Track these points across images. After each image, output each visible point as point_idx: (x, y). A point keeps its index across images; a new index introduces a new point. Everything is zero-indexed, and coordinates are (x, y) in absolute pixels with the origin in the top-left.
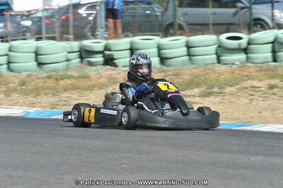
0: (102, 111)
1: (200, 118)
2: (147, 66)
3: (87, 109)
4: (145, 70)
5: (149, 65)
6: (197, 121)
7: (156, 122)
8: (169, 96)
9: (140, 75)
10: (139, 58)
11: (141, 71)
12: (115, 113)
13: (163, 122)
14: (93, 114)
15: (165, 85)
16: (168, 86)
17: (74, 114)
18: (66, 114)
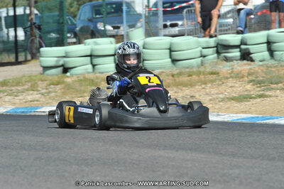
0: (80, 109)
1: (180, 115)
2: (135, 57)
3: (67, 108)
4: (133, 62)
5: (138, 56)
6: (176, 118)
7: (127, 121)
8: (147, 90)
9: (126, 66)
10: (126, 47)
11: (128, 62)
13: (135, 122)
14: (72, 113)
15: (147, 77)
16: (150, 79)
17: (58, 113)
18: (52, 114)
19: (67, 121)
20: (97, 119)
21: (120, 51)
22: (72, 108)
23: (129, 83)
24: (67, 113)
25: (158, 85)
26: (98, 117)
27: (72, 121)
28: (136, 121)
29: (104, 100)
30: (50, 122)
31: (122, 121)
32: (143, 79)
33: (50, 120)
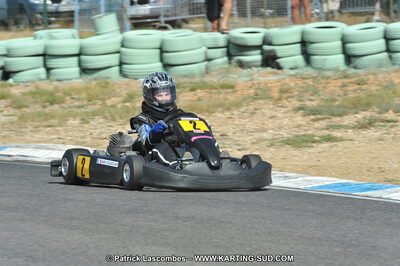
1: (237, 173)
3: (81, 158)
4: (165, 98)
6: (232, 177)
7: (169, 180)
8: (194, 139)
9: (157, 104)
10: (156, 78)
12: (115, 164)
13: (180, 180)
14: (87, 165)
15: (191, 122)
16: (195, 124)
17: (65, 165)
18: (55, 165)
19: (79, 175)
20: (126, 176)
21: (148, 85)
22: (88, 159)
23: (165, 129)
24: (79, 165)
25: (206, 133)
26: (128, 173)
27: (87, 176)
29: (128, 148)
30: (53, 176)
31: (161, 178)
32: (185, 124)
33: (53, 173)
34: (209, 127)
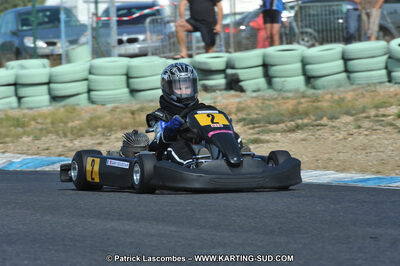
0: (110, 163)
3: (90, 160)
7: (184, 180)
8: (212, 133)
9: (175, 97)
10: (175, 69)
11: (178, 92)
12: (126, 165)
14: (96, 168)
15: (208, 115)
16: (213, 117)
17: (75, 169)
18: (65, 169)
19: (89, 179)
20: (136, 177)
21: (166, 77)
22: (97, 160)
23: (181, 124)
24: (89, 168)
25: (225, 127)
26: (138, 175)
27: (97, 180)
28: (196, 180)
29: (144, 148)
30: (63, 181)
32: (202, 118)
33: (63, 178)
34: (230, 121)
